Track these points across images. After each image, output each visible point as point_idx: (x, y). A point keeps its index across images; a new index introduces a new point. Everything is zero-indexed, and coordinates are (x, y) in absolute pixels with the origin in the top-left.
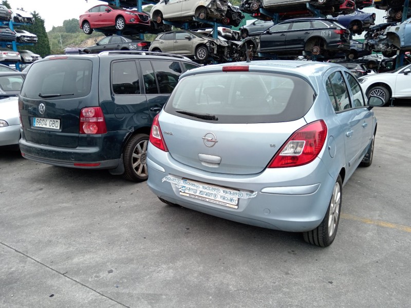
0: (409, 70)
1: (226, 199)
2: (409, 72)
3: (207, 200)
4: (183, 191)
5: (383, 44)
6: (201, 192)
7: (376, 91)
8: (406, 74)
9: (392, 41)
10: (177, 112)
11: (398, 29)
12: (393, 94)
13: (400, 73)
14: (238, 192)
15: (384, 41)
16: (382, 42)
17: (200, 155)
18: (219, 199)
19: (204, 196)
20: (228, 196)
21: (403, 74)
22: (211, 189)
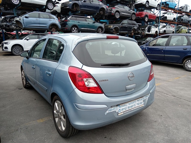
0: (29, 38)
1: (139, 104)
2: (29, 39)
3: (132, 109)
4: (120, 113)
5: (14, 26)
6: (128, 107)
7: (16, 48)
8: (27, 40)
9: (18, 24)
10: (101, 65)
11: (20, 19)
12: (24, 49)
13: (25, 39)
14: (142, 98)
15: (14, 24)
16: (13, 25)
17: (127, 87)
18: (137, 106)
19: (130, 108)
20: (139, 102)
21: (26, 40)
22: (132, 103)
